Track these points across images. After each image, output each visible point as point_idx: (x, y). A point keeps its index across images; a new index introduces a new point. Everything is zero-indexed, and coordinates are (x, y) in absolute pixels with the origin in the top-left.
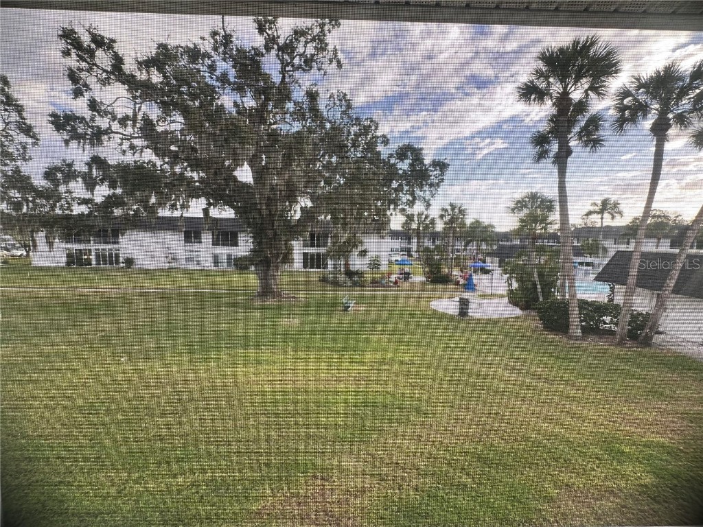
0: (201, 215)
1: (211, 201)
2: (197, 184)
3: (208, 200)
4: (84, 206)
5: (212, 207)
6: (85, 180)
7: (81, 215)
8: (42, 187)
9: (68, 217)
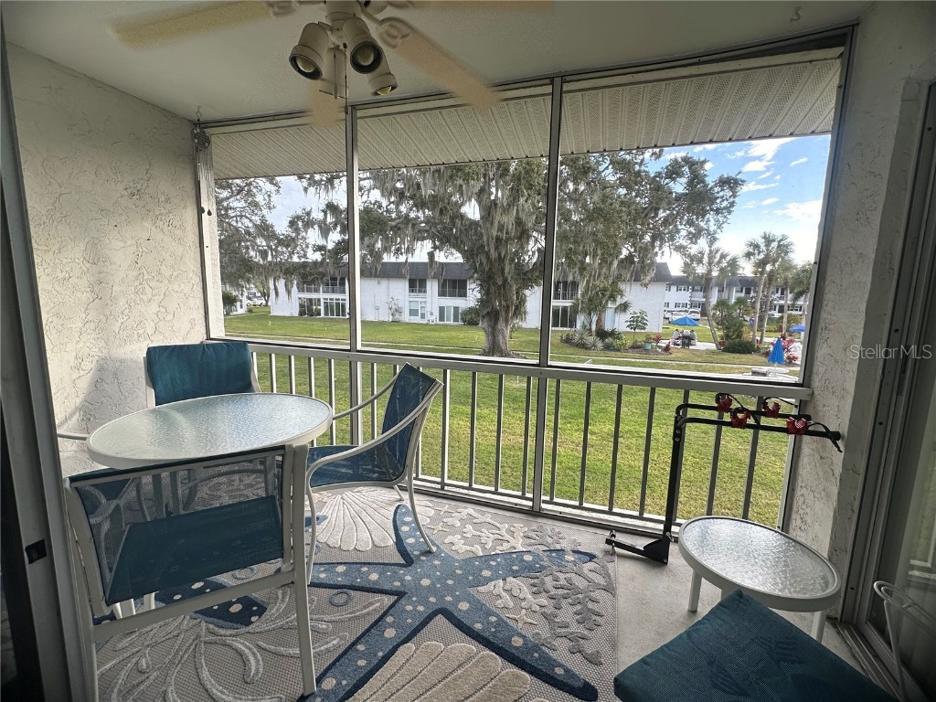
0: (425, 259)
1: (437, 243)
2: (423, 225)
3: (434, 242)
4: (319, 253)
5: (437, 251)
6: (320, 227)
7: (315, 263)
8: (283, 235)
9: (305, 265)
